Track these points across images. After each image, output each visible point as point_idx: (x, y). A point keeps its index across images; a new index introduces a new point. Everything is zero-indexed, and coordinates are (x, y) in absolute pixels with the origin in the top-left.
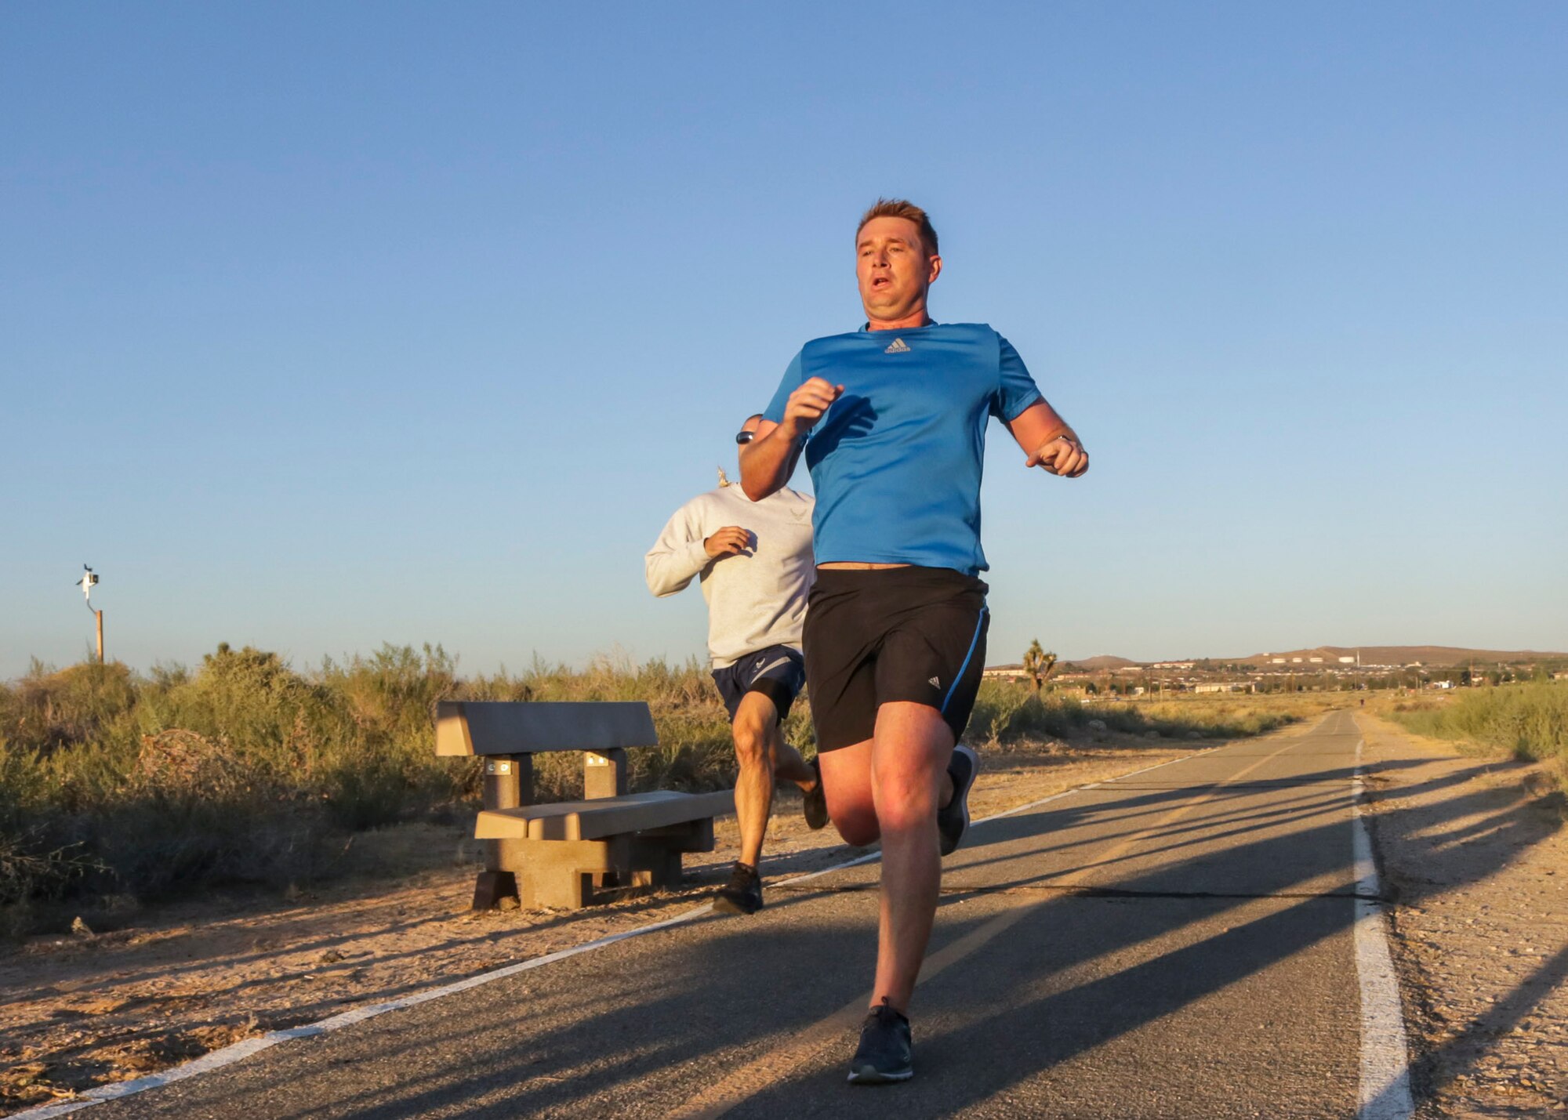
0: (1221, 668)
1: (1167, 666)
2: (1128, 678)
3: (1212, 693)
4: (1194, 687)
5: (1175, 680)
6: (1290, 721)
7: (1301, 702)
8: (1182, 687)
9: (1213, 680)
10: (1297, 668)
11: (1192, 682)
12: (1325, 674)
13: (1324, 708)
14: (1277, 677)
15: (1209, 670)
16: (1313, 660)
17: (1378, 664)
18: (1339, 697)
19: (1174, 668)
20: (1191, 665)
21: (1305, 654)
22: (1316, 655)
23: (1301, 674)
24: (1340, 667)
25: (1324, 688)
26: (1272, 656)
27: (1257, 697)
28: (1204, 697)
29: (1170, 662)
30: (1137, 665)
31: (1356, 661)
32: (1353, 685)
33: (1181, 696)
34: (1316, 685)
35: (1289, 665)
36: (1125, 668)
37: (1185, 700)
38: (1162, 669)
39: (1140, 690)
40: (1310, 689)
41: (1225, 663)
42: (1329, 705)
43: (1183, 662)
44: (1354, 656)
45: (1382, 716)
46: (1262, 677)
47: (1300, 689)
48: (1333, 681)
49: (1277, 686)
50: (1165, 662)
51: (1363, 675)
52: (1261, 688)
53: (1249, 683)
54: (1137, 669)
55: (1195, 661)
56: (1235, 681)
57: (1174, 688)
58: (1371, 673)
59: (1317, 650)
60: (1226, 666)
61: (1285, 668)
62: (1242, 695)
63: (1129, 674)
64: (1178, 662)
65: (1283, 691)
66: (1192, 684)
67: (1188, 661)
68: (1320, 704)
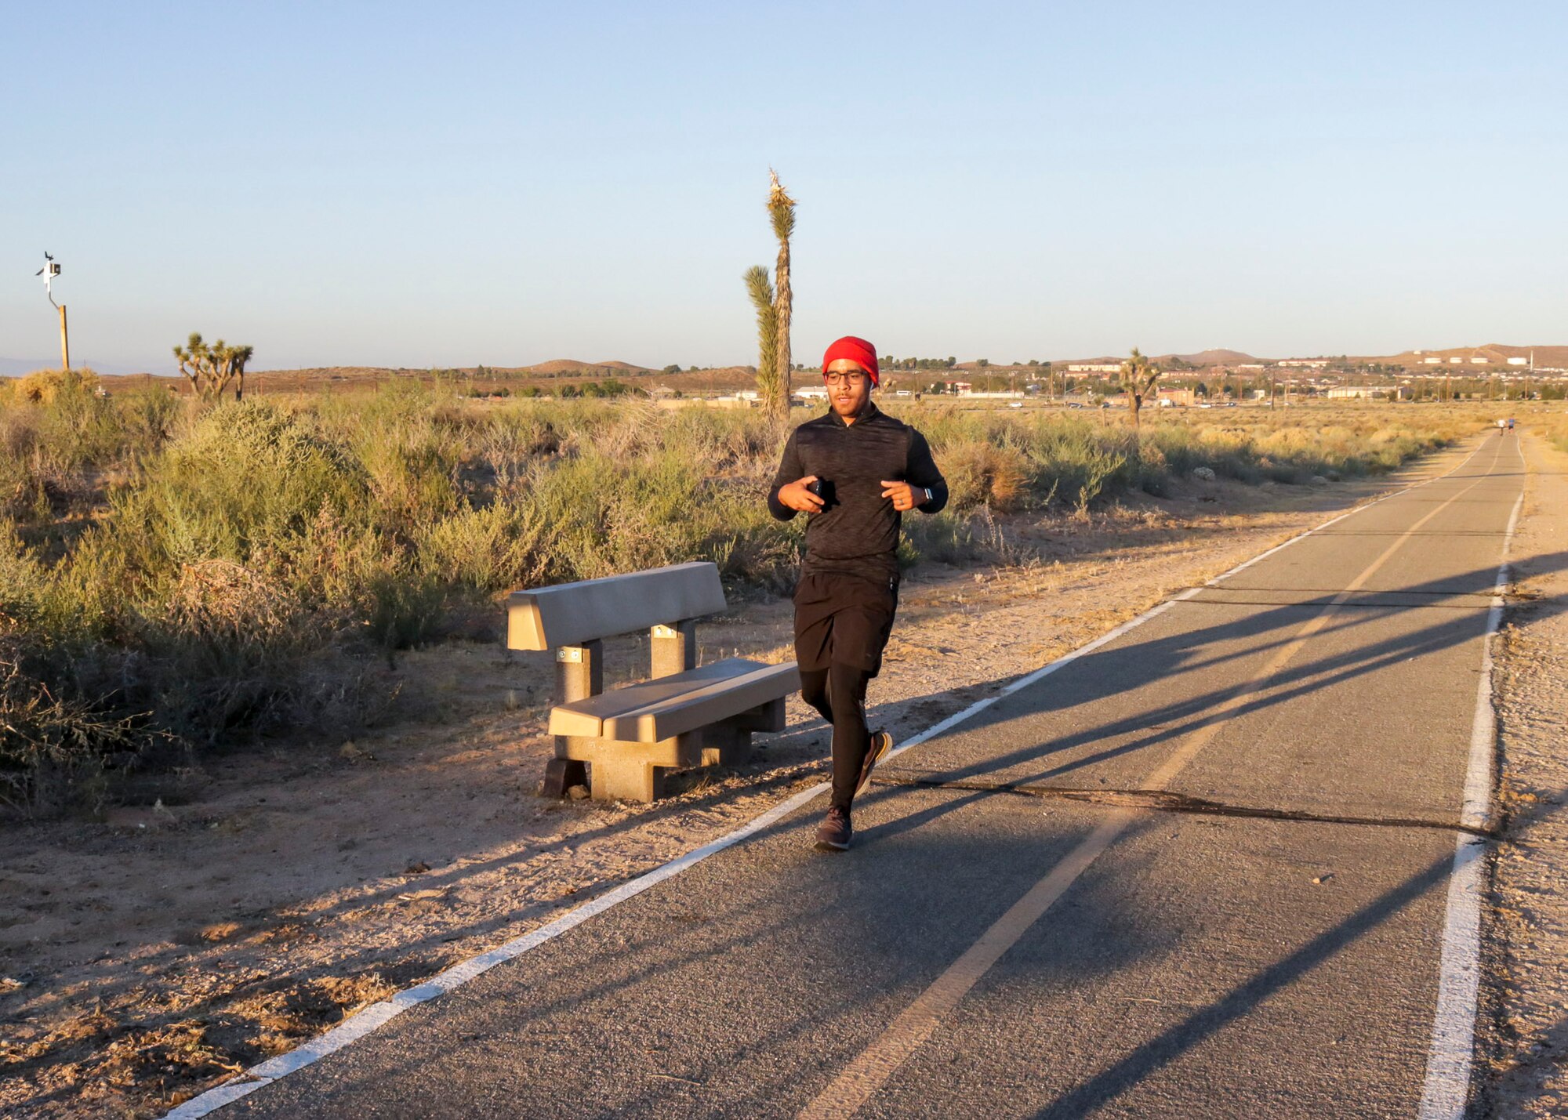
0: (1360, 367)
1: (1295, 364)
2: (1247, 378)
3: (1348, 399)
4: (1326, 391)
5: (1304, 381)
6: (1439, 446)
7: (1456, 414)
8: (1311, 390)
9: (1351, 383)
10: (1453, 371)
11: (1325, 384)
12: (1489, 379)
13: (1485, 425)
14: (1428, 382)
15: (1346, 370)
16: (1475, 361)
17: (1555, 367)
18: (1502, 410)
19: (1303, 367)
20: (1324, 363)
21: (1465, 353)
22: (1482, 356)
23: (1460, 378)
24: (1508, 370)
25: (1486, 397)
26: (1424, 355)
27: (1403, 406)
28: (1337, 405)
29: (1298, 360)
30: (1258, 362)
31: (1529, 363)
32: (1523, 393)
33: (1310, 402)
34: (1477, 392)
35: (1445, 366)
36: (1243, 366)
37: (1313, 408)
38: (1288, 367)
39: (1261, 393)
40: (1469, 397)
41: (1365, 362)
42: (1491, 421)
43: (1314, 359)
44: (1527, 357)
45: (1554, 441)
46: (1410, 380)
47: (1457, 396)
48: (1499, 387)
49: (1428, 393)
50: (1292, 359)
51: (1536, 381)
52: (1409, 395)
53: (1394, 388)
54: (1258, 366)
55: (1329, 359)
56: (1378, 384)
57: (1302, 391)
58: (1546, 378)
59: (1481, 348)
60: (1367, 366)
61: (1439, 370)
62: (1384, 404)
63: (1248, 373)
64: (1309, 359)
65: (1436, 398)
66: (1323, 388)
67: (1320, 358)
68: (1479, 420)
